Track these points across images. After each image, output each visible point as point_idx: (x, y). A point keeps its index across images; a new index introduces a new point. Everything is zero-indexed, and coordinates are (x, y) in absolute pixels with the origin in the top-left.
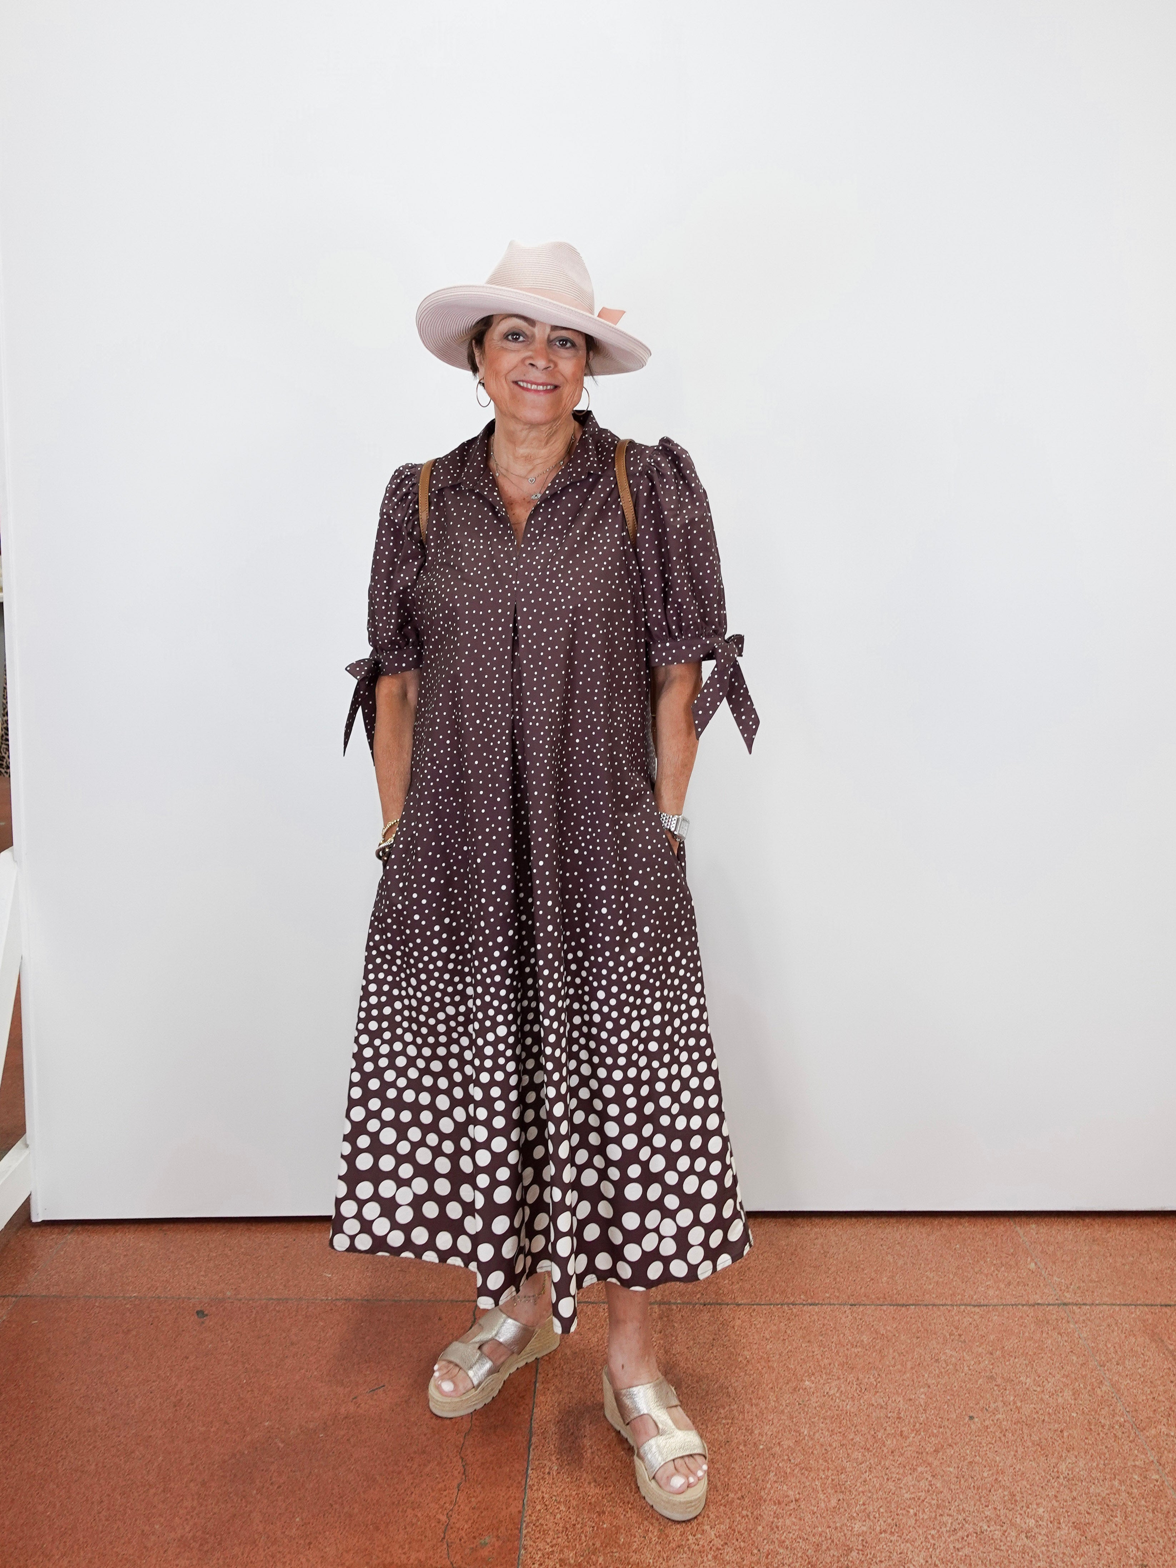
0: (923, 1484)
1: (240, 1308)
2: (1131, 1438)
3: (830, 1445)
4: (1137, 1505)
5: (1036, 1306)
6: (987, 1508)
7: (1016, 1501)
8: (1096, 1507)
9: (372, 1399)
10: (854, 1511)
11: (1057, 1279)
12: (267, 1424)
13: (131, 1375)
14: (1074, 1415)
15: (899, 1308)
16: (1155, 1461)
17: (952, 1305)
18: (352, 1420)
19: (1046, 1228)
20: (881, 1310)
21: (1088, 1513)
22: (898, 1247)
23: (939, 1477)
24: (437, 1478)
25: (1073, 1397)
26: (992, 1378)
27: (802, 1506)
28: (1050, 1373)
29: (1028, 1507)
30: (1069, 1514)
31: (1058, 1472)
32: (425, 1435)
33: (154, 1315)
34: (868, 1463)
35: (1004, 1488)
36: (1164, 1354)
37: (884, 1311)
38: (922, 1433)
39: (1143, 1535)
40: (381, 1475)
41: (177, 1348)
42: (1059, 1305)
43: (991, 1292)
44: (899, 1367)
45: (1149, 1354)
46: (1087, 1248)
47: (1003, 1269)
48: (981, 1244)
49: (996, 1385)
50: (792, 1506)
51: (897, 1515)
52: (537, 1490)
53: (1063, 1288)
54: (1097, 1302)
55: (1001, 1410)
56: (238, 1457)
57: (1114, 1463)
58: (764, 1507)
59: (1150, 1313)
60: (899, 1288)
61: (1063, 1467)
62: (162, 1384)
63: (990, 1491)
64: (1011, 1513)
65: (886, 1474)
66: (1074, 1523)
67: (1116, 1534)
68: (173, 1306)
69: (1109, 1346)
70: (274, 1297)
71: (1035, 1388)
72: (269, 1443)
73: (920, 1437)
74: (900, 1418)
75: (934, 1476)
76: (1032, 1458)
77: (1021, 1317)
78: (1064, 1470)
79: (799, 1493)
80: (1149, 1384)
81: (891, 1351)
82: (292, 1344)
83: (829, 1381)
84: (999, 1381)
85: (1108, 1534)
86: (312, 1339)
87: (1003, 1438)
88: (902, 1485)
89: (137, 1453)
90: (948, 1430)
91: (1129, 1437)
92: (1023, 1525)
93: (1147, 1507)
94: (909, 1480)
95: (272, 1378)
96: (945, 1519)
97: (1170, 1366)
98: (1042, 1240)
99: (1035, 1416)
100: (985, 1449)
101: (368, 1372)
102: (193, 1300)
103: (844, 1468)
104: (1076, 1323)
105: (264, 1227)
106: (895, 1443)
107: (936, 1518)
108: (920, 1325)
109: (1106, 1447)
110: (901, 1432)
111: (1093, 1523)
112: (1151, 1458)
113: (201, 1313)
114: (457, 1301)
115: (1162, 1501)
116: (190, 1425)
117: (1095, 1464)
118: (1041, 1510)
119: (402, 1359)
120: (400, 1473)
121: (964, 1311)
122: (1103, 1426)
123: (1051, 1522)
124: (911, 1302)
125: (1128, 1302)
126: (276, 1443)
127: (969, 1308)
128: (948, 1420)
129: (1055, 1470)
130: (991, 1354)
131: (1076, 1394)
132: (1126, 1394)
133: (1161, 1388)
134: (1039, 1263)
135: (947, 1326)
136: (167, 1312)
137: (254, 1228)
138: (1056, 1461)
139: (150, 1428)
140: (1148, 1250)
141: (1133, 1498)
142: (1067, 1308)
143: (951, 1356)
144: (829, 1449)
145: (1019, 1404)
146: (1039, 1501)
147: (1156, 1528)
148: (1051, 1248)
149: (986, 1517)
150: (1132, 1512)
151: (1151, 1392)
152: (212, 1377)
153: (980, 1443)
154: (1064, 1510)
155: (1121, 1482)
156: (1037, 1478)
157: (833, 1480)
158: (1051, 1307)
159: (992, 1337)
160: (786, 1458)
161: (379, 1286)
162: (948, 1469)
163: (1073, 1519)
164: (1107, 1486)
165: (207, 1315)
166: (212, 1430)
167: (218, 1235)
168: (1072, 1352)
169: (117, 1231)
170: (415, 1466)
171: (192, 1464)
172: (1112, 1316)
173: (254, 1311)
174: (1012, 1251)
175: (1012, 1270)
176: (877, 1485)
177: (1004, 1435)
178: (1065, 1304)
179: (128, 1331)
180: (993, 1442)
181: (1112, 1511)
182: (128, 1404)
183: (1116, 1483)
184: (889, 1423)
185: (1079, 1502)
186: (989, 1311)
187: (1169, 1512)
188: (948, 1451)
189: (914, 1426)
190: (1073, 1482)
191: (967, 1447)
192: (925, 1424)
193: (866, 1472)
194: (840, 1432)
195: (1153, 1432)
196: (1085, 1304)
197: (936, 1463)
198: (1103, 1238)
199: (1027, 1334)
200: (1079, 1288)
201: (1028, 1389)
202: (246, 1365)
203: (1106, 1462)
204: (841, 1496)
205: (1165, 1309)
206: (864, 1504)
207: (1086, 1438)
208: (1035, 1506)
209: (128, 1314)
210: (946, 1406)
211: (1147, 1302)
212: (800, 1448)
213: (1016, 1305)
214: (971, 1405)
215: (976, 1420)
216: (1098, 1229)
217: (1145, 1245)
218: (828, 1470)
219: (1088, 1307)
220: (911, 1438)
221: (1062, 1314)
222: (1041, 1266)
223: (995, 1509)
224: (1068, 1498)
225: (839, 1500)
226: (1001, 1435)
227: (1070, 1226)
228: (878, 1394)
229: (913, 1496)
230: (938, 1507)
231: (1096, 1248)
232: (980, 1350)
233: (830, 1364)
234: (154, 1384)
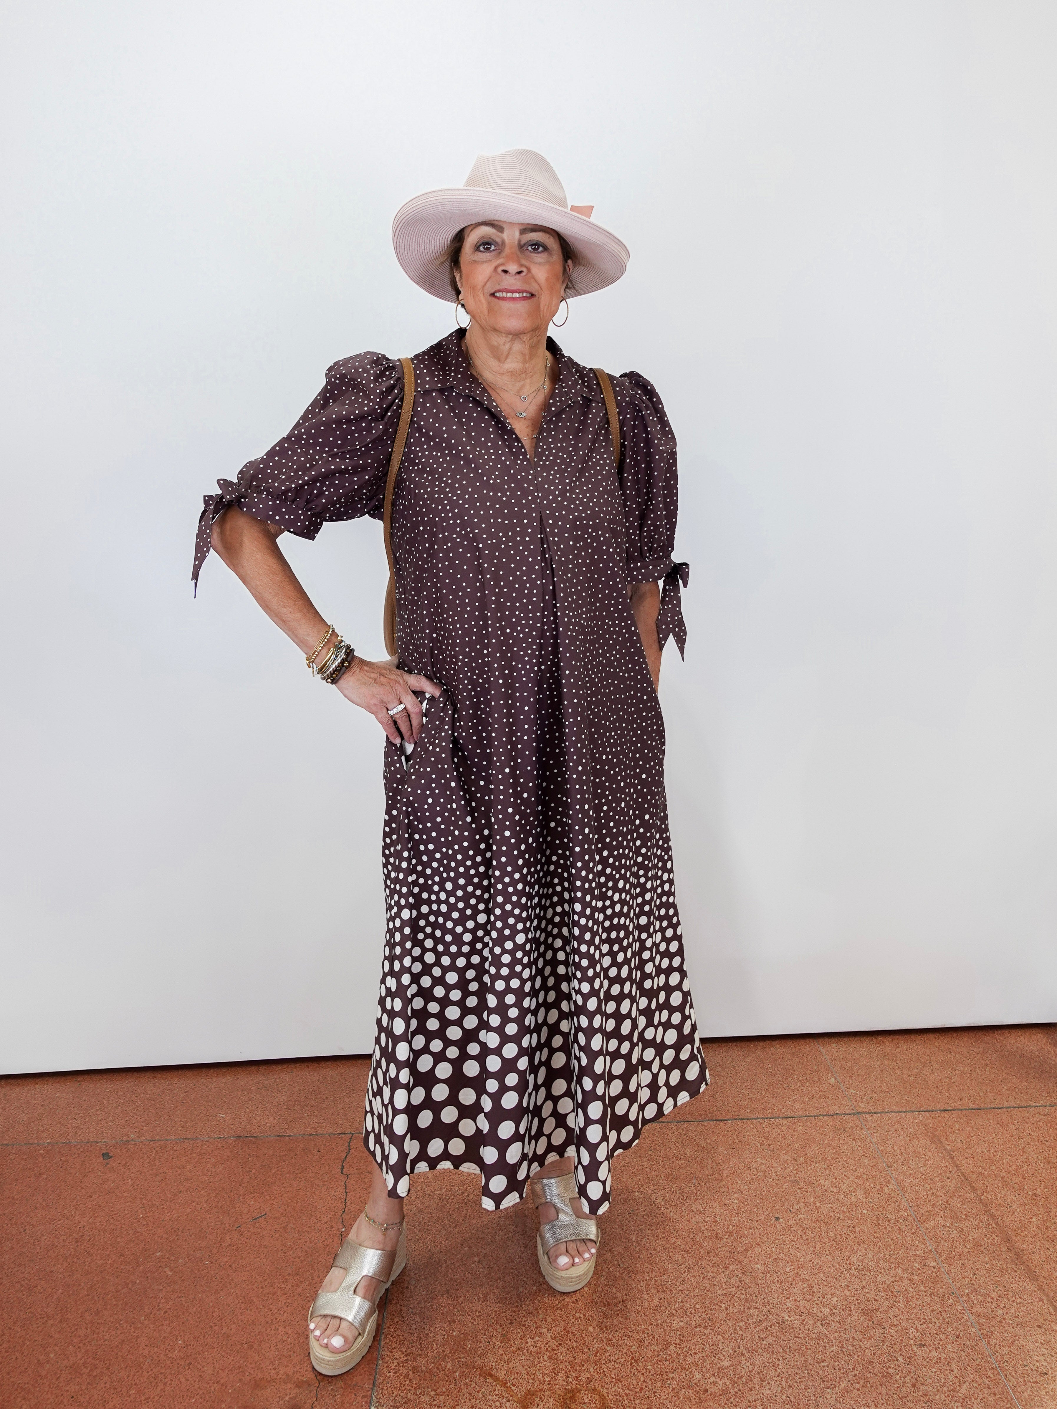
0: (734, 1281)
1: (141, 1149)
2: (913, 1230)
3: (655, 1250)
4: (917, 1290)
5: (835, 1117)
6: (788, 1300)
7: (813, 1292)
8: (882, 1294)
9: (254, 1227)
10: (673, 1308)
11: (853, 1092)
12: (158, 1254)
13: (39, 1215)
14: (865, 1212)
15: (718, 1123)
16: (933, 1250)
17: (763, 1119)
18: (235, 1247)
19: (845, 1047)
20: (702, 1125)
21: (875, 1300)
22: (719, 1069)
23: (748, 1273)
24: (308, 1297)
25: (864, 1196)
26: (796, 1182)
27: (629, 1306)
28: (845, 1176)
29: (824, 1298)
30: (859, 1301)
31: (850, 1264)
32: (299, 1258)
33: (63, 1159)
34: (687, 1264)
35: (804, 1280)
36: (942, 1153)
37: (705, 1126)
38: (735, 1235)
39: (922, 1318)
40: (258, 1296)
41: (82, 1188)
42: (854, 1114)
43: (797, 1106)
44: (716, 1176)
45: (930, 1154)
46: (879, 1063)
47: (807, 1084)
48: (789, 1063)
49: (799, 1188)
50: (620, 1306)
51: (711, 1310)
52: (396, 1303)
53: (858, 1099)
54: (887, 1110)
55: (803, 1211)
56: (130, 1286)
57: (898, 1253)
58: (595, 1309)
59: (931, 1118)
60: (719, 1105)
61: (854, 1259)
62: (66, 1222)
63: (791, 1284)
64: (809, 1303)
65: (702, 1273)
66: (862, 1310)
67: (898, 1318)
68: (82, 1150)
69: (896, 1148)
70: (173, 1137)
71: (832, 1189)
72: (159, 1272)
73: (732, 1238)
74: (715, 1222)
75: (743, 1273)
76: (828, 1252)
77: (822, 1127)
78: (855, 1262)
79: (626, 1295)
80: (929, 1181)
81: (710, 1162)
82: (186, 1180)
83: (656, 1191)
84: (802, 1184)
85: (892, 1318)
86: (204, 1175)
87: (804, 1236)
88: (715, 1283)
89: (39, 1288)
90: (756, 1231)
91: (911, 1229)
92: (819, 1314)
93: (925, 1292)
94: (722, 1277)
95: (166, 1212)
96: (752, 1311)
97: (947, 1164)
98: (842, 1057)
99: (832, 1215)
100: (788, 1246)
101: (252, 1203)
102: (99, 1144)
103: (666, 1270)
104: (868, 1129)
105: (169, 1074)
106: (710, 1244)
107: (744, 1311)
108: (735, 1137)
109: (892, 1240)
110: (717, 1234)
111: (879, 1309)
112: (930, 1248)
113: (106, 1156)
114: (334, 1134)
115: (939, 1285)
116: (89, 1260)
117: (882, 1255)
118: (835, 1299)
119: (283, 1189)
120: (274, 1294)
121: (773, 1123)
122: (889, 1221)
123: (843, 1310)
124: (728, 1117)
125: (913, 1109)
126: (165, 1272)
127: (777, 1120)
128: (757, 1221)
129: (848, 1262)
130: (796, 1160)
131: (867, 1192)
132: (909, 1191)
133: (939, 1184)
134: (838, 1078)
135: (759, 1137)
136: (76, 1156)
137: (159, 1076)
138: (847, 1254)
139: (53, 1263)
140: (930, 1062)
141: (914, 1284)
142: (861, 1117)
143: (762, 1164)
144: (654, 1252)
145: (818, 1204)
146: (833, 1291)
147: (933, 1311)
148: (849, 1064)
149: (787, 1308)
150: (913, 1297)
151: (931, 1188)
152: (113, 1213)
153: (784, 1241)
154: (855, 1298)
155: (904, 1270)
156: (832, 1271)
157: (656, 1281)
158: (847, 1117)
159: (797, 1145)
160: (616, 1262)
161: (267, 1123)
162: (756, 1266)
163: (862, 1306)
164: (892, 1275)
165: (112, 1157)
166: (109, 1262)
167: (128, 1083)
168: (864, 1155)
169: (37, 1084)
170: (290, 1286)
171: (88, 1295)
172: (899, 1122)
173: (154, 1151)
174: (816, 1068)
175: (815, 1085)
176: (694, 1284)
177: (805, 1233)
178: (859, 1113)
179: (40, 1174)
180: (795, 1240)
181: (896, 1297)
182: (34, 1242)
183: (900, 1271)
184: (706, 1227)
185: (867, 1290)
186: (795, 1123)
187: (944, 1295)
188: (756, 1249)
189: (728, 1228)
190: (863, 1273)
191: (773, 1245)
192: (737, 1226)
193: (685, 1272)
194: (664, 1237)
195: (932, 1223)
196: (875, 1113)
197: (746, 1261)
198: (893, 1054)
199: (826, 1142)
200: (871, 1098)
201: (826, 1190)
202: (144, 1201)
203: (891, 1253)
204: (662, 1296)
205: (943, 1114)
206: (682, 1302)
207: (875, 1233)
208: (830, 1296)
209: (41, 1159)
210: (755, 1210)
211: (930, 1108)
212: (628, 1253)
213: (818, 1116)
214: (777, 1207)
215: (781, 1220)
216: (888, 1045)
217: (928, 1058)
218: (652, 1272)
219: (879, 1115)
220: (725, 1240)
221: (857, 1122)
222: (840, 1081)
223: (796, 1300)
224: (858, 1287)
225: (661, 1299)
226: (802, 1233)
227: (865, 1044)
228: (698, 1201)
229: (725, 1292)
230: (746, 1301)
231: (886, 1062)
232: (786, 1157)
233: (657, 1176)
234: (59, 1222)
